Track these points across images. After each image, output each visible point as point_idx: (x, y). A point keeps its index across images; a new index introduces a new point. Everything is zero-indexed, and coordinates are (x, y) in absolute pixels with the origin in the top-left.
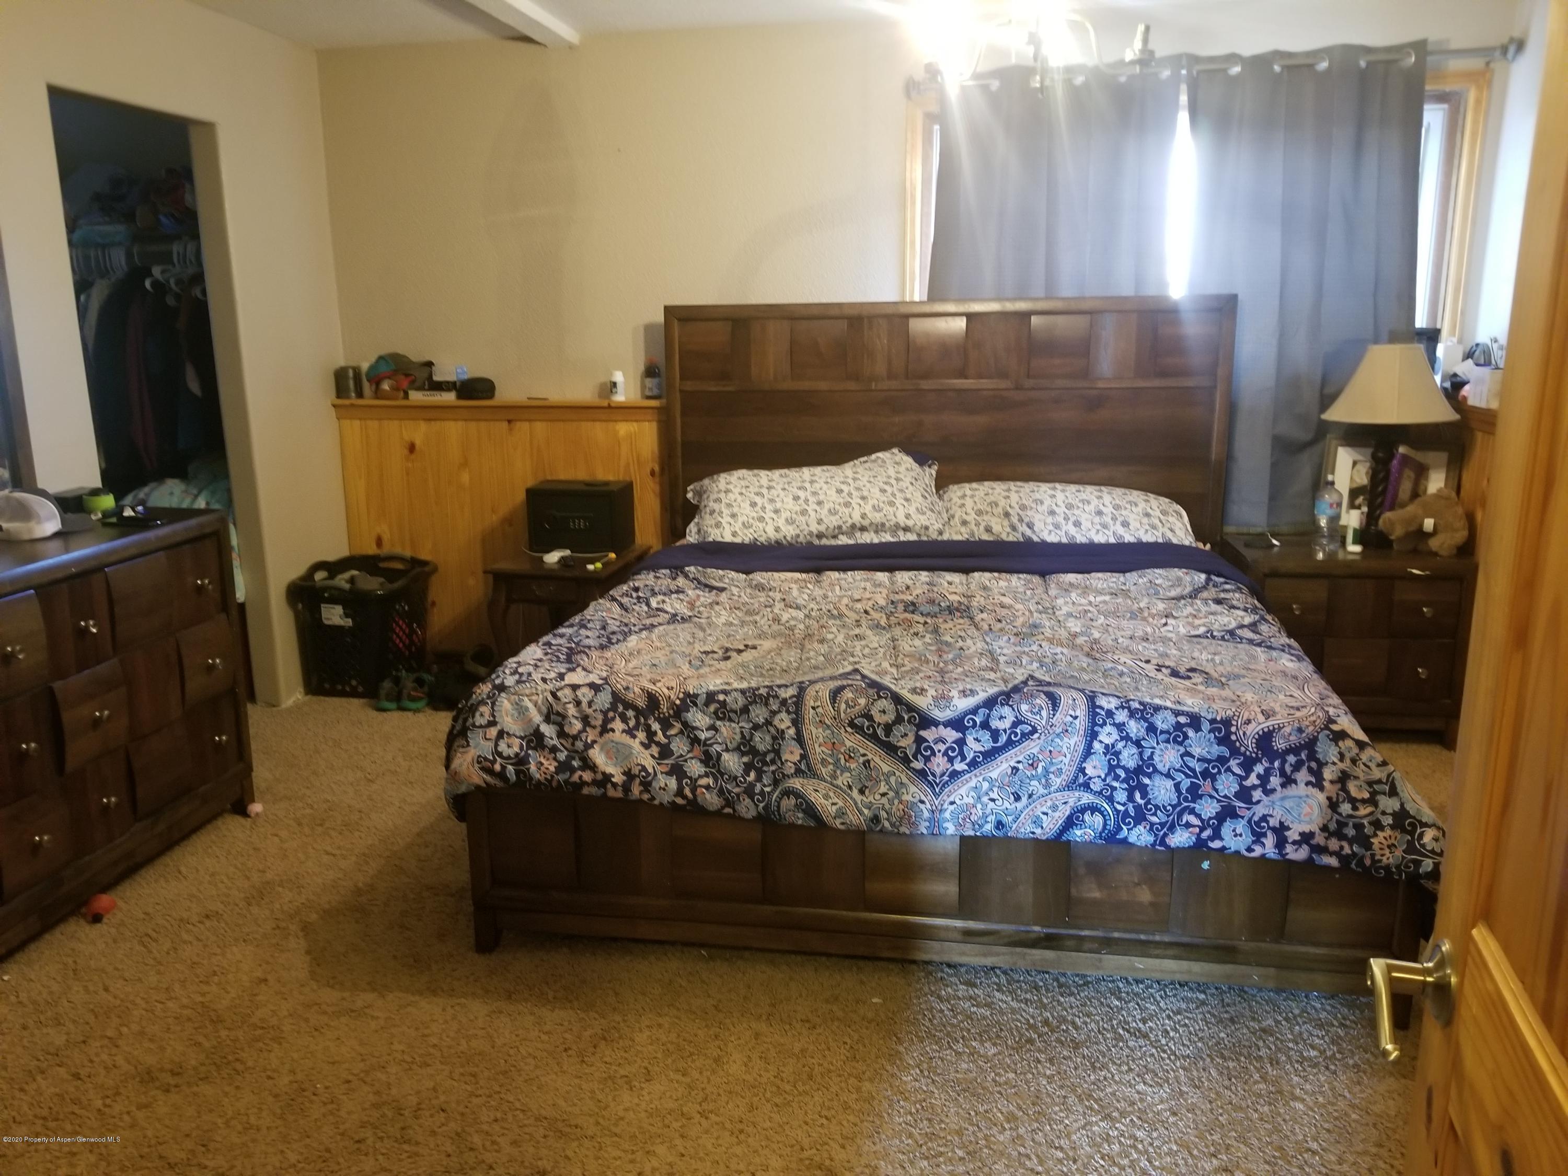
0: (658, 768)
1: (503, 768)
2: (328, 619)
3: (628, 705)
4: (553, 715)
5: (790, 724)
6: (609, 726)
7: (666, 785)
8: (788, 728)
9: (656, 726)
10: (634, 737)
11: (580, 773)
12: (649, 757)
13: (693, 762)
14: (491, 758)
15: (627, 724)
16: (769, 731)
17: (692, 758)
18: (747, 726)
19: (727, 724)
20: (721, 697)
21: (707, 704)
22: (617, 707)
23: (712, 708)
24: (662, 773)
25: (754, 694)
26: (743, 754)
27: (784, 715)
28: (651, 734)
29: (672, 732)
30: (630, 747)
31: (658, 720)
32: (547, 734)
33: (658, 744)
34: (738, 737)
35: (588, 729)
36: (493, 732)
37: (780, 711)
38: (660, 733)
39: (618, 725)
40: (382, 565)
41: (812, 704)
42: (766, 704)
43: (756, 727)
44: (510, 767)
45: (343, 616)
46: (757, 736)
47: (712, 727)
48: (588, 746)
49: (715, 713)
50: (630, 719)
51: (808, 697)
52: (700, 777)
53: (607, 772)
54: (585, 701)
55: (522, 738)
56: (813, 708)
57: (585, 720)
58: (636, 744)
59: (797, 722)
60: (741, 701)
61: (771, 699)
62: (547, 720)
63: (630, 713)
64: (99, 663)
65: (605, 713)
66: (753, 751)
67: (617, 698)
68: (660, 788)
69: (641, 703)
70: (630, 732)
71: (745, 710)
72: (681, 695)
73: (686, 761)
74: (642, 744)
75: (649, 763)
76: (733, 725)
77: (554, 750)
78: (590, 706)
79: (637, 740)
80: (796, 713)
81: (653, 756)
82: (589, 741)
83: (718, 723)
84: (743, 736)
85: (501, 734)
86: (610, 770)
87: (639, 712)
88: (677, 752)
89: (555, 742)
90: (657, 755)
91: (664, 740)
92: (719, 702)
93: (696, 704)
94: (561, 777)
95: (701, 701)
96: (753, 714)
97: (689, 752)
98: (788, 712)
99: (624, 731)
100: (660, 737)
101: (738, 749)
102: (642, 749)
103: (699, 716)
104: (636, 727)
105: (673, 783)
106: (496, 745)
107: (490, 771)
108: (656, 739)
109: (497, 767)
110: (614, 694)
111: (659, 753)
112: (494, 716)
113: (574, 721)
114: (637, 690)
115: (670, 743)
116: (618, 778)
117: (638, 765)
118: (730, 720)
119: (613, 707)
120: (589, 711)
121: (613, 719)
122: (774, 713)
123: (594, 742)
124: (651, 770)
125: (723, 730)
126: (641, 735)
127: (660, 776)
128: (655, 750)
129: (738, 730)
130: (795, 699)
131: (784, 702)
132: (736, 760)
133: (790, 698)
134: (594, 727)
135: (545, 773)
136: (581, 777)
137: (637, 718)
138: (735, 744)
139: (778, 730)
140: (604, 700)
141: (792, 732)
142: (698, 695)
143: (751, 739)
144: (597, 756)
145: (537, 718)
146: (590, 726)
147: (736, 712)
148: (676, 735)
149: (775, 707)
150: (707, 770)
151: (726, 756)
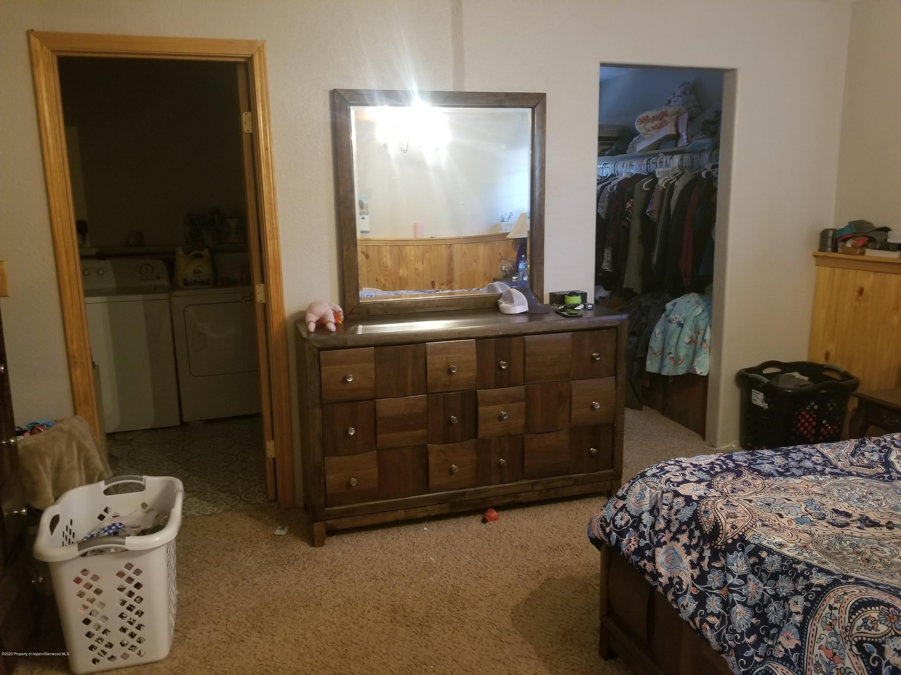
0: (691, 589)
1: (611, 532)
2: (755, 400)
3: (699, 527)
4: (654, 510)
5: (800, 610)
6: (678, 536)
7: (687, 606)
8: (797, 613)
9: (707, 553)
10: (689, 553)
11: (646, 561)
12: (690, 575)
13: (715, 598)
14: (608, 521)
15: (691, 540)
16: (784, 607)
17: (716, 595)
18: (771, 592)
19: (757, 581)
20: (764, 554)
21: (750, 555)
22: (691, 524)
23: (753, 560)
24: (691, 594)
25: (790, 566)
26: (755, 615)
27: (800, 599)
28: (701, 558)
29: (717, 565)
30: (681, 561)
31: (711, 548)
32: (644, 522)
33: (701, 568)
34: (758, 597)
35: (667, 531)
36: (621, 503)
37: (800, 594)
38: (707, 560)
39: (684, 538)
40: (826, 373)
41: (832, 602)
42: (795, 581)
43: (776, 597)
44: (614, 533)
45: (764, 401)
46: (774, 605)
47: (743, 577)
48: (660, 544)
49: (753, 565)
50: (695, 537)
51: (832, 594)
52: (712, 614)
53: (659, 571)
54: (676, 507)
55: (632, 516)
56: (831, 607)
57: (669, 523)
58: (686, 560)
59: (808, 612)
60: (776, 567)
61: (801, 578)
62: (651, 512)
63: (697, 533)
64: (510, 386)
65: (682, 524)
66: (763, 617)
67: (695, 517)
68: (682, 605)
69: (707, 529)
70: (688, 549)
71: (775, 576)
72: (736, 537)
73: (711, 594)
74: (691, 562)
75: (687, 580)
76: (761, 585)
77: (642, 535)
78: (676, 515)
79: (689, 558)
80: (813, 602)
81: (692, 576)
82: (662, 541)
83: (751, 576)
84: (762, 600)
85: (624, 508)
86: (662, 570)
87: (703, 536)
88: (710, 583)
89: (645, 530)
90: (695, 577)
91: (706, 568)
92: (759, 557)
93: (743, 551)
94: (634, 558)
95: (748, 549)
96: (780, 584)
97: (718, 588)
98: (806, 599)
99: (685, 545)
100: (705, 564)
101: (753, 607)
102: (689, 566)
103: (740, 562)
104: (695, 547)
105: (692, 606)
106: (616, 514)
107: (604, 530)
108: (702, 564)
109: (608, 530)
110: (696, 512)
111: (698, 576)
112: (627, 493)
113: (662, 521)
114: (712, 516)
115: (709, 572)
116: (664, 580)
117: (678, 577)
118: (760, 579)
119: (688, 523)
120: (673, 517)
121: (684, 532)
122: (797, 593)
123: (665, 543)
124: (684, 587)
125: (751, 584)
126: (695, 555)
127: (688, 596)
128: (696, 572)
129: (761, 591)
130: (819, 589)
131: (809, 587)
132: (747, 617)
133: (817, 586)
134: (670, 532)
135: (628, 550)
136: (645, 565)
137: (699, 538)
138: (751, 602)
139: (789, 610)
140: (687, 513)
141: (798, 618)
142: (750, 543)
143: (766, 606)
144: (661, 555)
145: (646, 507)
146: (669, 530)
147: (767, 573)
148: (717, 569)
149: (799, 588)
150: (722, 611)
151: (739, 608)
